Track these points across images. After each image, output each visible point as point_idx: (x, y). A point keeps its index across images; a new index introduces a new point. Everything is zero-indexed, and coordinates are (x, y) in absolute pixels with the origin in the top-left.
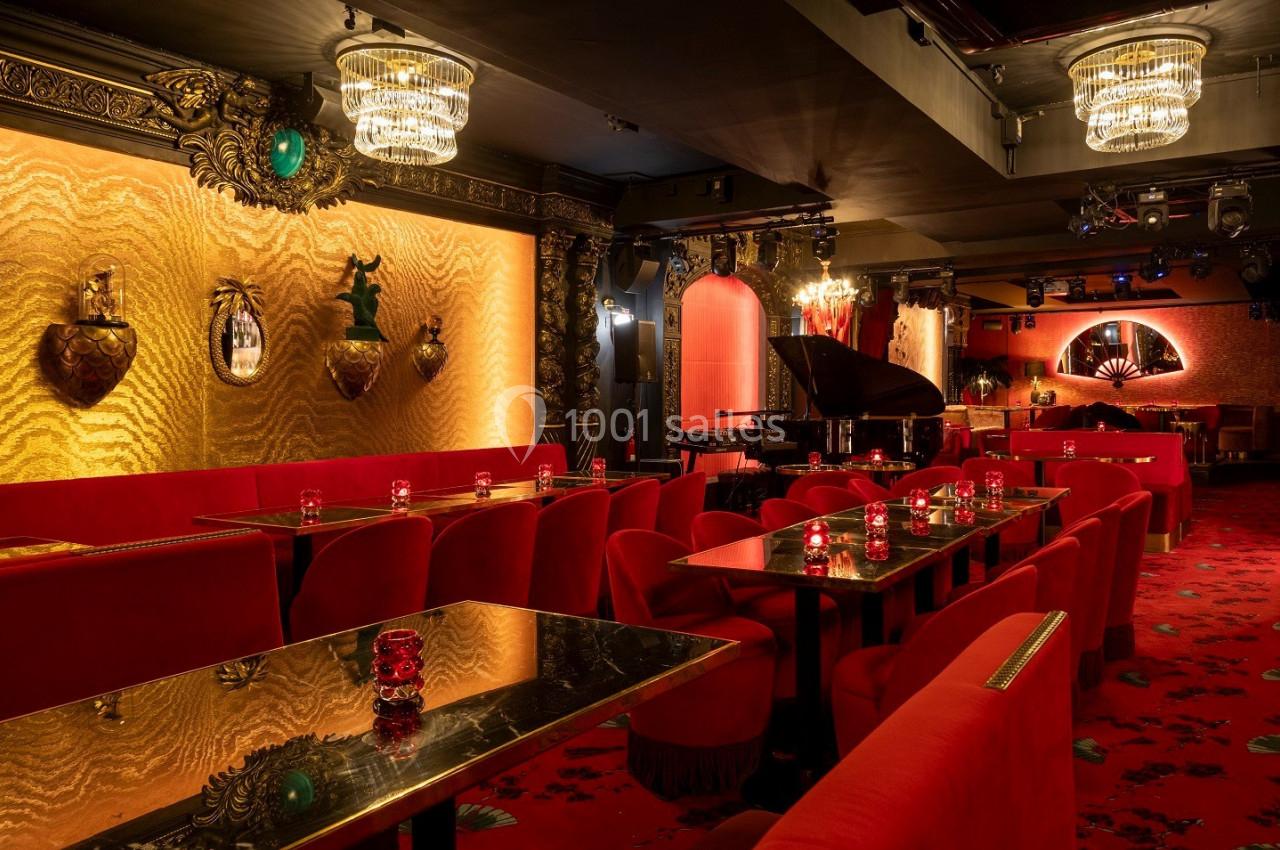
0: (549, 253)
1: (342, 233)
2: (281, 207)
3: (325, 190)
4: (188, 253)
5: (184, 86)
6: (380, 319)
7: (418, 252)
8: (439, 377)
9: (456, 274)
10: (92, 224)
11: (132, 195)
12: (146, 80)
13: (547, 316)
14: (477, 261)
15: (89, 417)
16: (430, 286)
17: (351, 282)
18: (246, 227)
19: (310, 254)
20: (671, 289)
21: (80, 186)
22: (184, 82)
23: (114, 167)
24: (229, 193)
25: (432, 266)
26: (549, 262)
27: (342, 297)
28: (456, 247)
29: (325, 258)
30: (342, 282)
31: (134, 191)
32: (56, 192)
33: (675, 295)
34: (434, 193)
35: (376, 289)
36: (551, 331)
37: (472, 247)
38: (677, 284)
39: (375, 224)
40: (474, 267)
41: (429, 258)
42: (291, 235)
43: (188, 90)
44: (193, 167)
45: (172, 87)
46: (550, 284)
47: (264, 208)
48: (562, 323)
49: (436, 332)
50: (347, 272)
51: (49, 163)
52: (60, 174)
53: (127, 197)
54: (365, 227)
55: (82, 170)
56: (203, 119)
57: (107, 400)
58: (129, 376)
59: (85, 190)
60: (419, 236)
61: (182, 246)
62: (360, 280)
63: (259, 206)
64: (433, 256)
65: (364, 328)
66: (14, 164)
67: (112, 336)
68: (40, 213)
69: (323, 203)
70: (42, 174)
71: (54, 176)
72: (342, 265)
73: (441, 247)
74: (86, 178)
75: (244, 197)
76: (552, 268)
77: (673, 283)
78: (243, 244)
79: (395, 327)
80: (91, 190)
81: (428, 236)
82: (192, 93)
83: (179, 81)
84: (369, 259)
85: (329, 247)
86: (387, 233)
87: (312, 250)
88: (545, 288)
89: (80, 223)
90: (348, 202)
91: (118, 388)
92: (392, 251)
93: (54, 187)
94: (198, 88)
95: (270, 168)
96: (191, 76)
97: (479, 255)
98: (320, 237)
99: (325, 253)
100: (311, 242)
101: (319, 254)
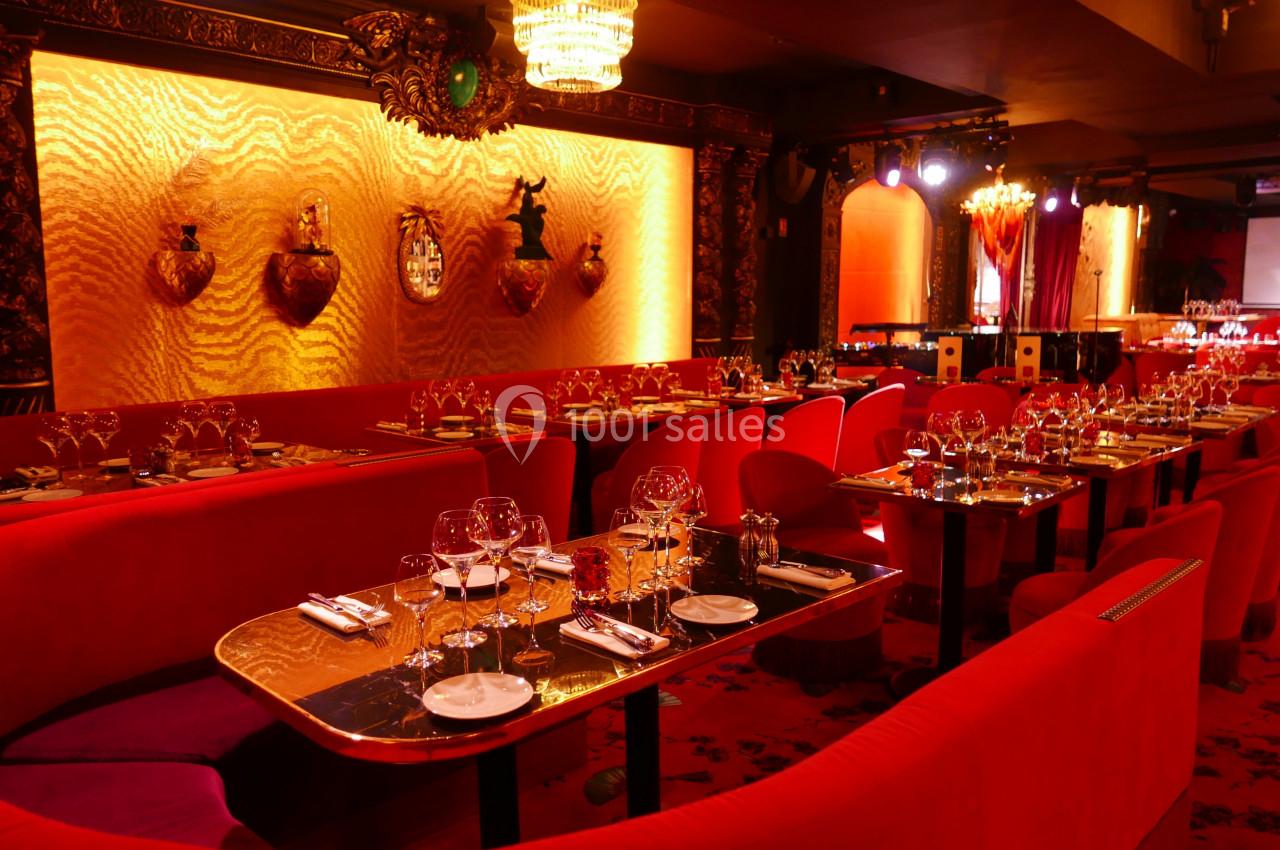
0: (707, 166)
1: (509, 156)
2: (458, 136)
3: (495, 116)
4: (377, 182)
5: (374, 28)
6: (547, 238)
7: (581, 170)
8: (600, 292)
9: (617, 190)
10: (302, 162)
11: (332, 132)
12: (343, 26)
13: (704, 230)
14: (636, 176)
15: (304, 335)
16: (591, 203)
17: (519, 203)
18: (427, 156)
19: (481, 177)
20: (830, 197)
21: (292, 127)
22: (374, 24)
23: (318, 106)
24: (414, 124)
25: (593, 184)
26: (707, 176)
27: (512, 218)
28: (616, 163)
29: (496, 181)
30: (510, 204)
31: (334, 128)
32: (273, 134)
33: (835, 203)
34: (596, 112)
35: (542, 209)
36: (708, 246)
37: (631, 162)
38: (837, 192)
39: (540, 144)
40: (633, 182)
41: (590, 175)
42: (466, 161)
43: (378, 31)
44: (383, 104)
45: (365, 29)
46: (708, 197)
47: (442, 137)
48: (719, 238)
49: (596, 248)
50: (515, 193)
51: (267, 107)
52: (275, 117)
53: (329, 135)
54: (531, 148)
55: (293, 112)
56: (390, 58)
57: (319, 320)
58: (335, 298)
59: (295, 130)
60: (581, 155)
61: (372, 177)
62: (528, 200)
63: (439, 135)
64: (595, 174)
65: (533, 247)
66: (241, 111)
67: (321, 262)
68: (260, 155)
69: (495, 128)
70: (263, 118)
71: (270, 119)
72: (511, 186)
73: (602, 163)
74: (296, 119)
75: (427, 129)
76: (709, 182)
77: (832, 192)
78: (424, 171)
79: (559, 244)
80: (300, 130)
81: (590, 154)
82: (381, 33)
83: (370, 24)
84: (535, 181)
85: (499, 170)
86: (551, 154)
87: (484, 174)
88: (703, 202)
89: (293, 161)
90: (516, 126)
91: (327, 309)
92: (555, 170)
93: (272, 129)
94: (386, 28)
95: (448, 99)
96: (380, 17)
97: (638, 170)
98: (491, 161)
99: (495, 176)
100: (483, 166)
101: (490, 177)
